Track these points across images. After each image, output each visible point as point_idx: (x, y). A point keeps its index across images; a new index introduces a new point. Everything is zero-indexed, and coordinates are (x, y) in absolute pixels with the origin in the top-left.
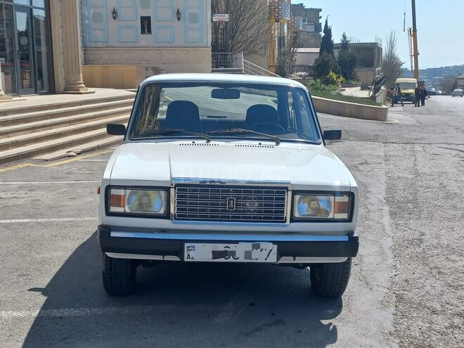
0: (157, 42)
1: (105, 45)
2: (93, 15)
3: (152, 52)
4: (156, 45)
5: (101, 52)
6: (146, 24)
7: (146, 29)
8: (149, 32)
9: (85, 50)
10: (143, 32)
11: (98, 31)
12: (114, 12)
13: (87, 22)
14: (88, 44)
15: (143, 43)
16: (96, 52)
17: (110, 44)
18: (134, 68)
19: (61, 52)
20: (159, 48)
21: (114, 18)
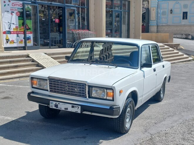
0: (190, 23)
1: (166, 24)
2: (162, 12)
3: (187, 27)
4: (189, 24)
5: (164, 27)
6: (185, 15)
7: (185, 17)
8: (186, 18)
9: (157, 27)
10: (183, 18)
11: (164, 19)
12: (171, 11)
13: (159, 15)
14: (159, 24)
15: (183, 23)
16: (162, 27)
17: (168, 24)
18: (168, 34)
19: (133, 28)
20: (190, 26)
21: (171, 13)
